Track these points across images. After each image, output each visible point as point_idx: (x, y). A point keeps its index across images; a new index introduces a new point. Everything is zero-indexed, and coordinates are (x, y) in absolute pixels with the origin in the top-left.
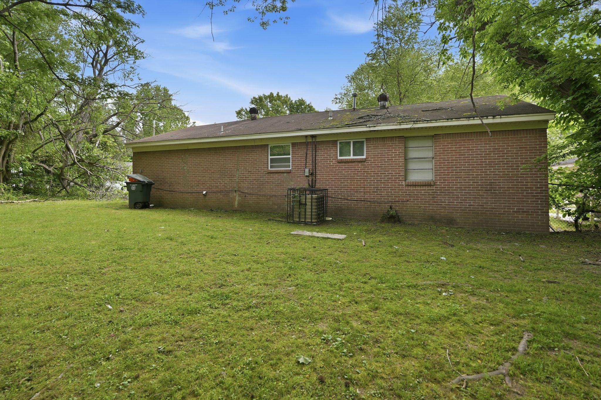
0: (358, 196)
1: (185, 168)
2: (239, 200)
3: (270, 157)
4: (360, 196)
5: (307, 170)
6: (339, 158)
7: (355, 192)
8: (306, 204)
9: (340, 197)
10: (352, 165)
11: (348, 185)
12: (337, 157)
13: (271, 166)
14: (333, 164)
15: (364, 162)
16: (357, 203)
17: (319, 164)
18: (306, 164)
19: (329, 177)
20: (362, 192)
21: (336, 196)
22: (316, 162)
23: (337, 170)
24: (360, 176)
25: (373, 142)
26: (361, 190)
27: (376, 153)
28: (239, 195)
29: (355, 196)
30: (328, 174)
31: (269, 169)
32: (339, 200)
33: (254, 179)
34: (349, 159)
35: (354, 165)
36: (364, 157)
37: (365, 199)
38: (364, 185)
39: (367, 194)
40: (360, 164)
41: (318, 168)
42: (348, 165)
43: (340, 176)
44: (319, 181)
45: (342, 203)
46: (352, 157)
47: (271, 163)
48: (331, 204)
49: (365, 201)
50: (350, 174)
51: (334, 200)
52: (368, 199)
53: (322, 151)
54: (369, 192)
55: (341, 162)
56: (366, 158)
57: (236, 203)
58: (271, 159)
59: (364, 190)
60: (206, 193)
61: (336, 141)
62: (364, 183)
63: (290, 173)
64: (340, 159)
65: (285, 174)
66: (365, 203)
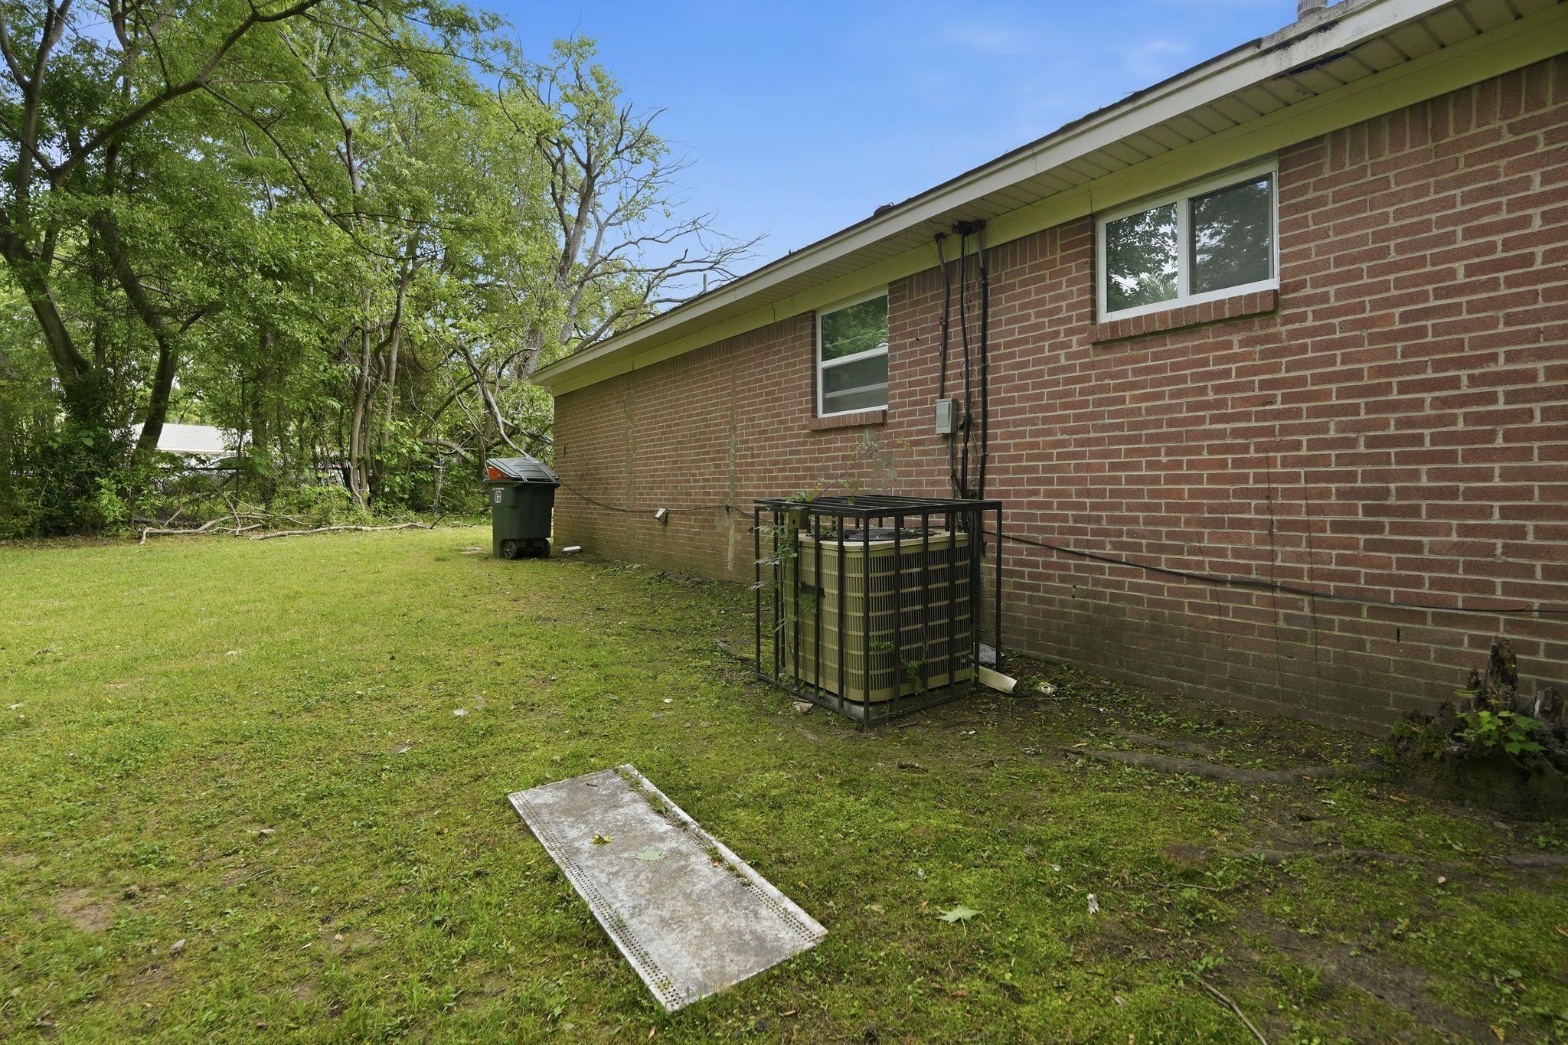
0: (1221, 552)
1: (630, 433)
2: (736, 543)
3: (822, 365)
4: (1237, 553)
5: (943, 407)
6: (1105, 317)
7: (1204, 523)
9: (1109, 551)
10: (1183, 352)
11: (1155, 480)
12: (1094, 315)
13: (825, 401)
14: (1069, 357)
15: (1268, 315)
16: (1215, 595)
17: (1001, 370)
18: (944, 378)
19: (1049, 433)
20: (1249, 524)
21: (1088, 544)
22: (984, 359)
23: (1093, 391)
24: (1235, 418)
25: (1337, 164)
26: (1246, 508)
27: (1363, 241)
28: (738, 523)
29: (1200, 551)
30: (1045, 420)
31: (821, 414)
32: (1101, 570)
33: (776, 463)
34: (1177, 313)
35: (1198, 349)
36: (1272, 284)
37: (1272, 571)
38: (1268, 478)
39: (1287, 542)
40: (1236, 338)
41: (998, 390)
42: (1156, 357)
43: (1105, 428)
44: (1002, 460)
45: (1120, 585)
46: (1182, 300)
47: (826, 390)
48: (1058, 590)
49: (1272, 587)
50: (1170, 409)
51: (1078, 568)
52: (1297, 573)
53: (1015, 297)
54: (1307, 526)
55: (1116, 338)
56: (1285, 288)
57: (730, 555)
58: (826, 371)
59: (1270, 510)
60: (666, 515)
61: (1090, 221)
62: (1268, 462)
63: (883, 425)
64: (1114, 325)
65: (867, 434)
66: (1275, 603)
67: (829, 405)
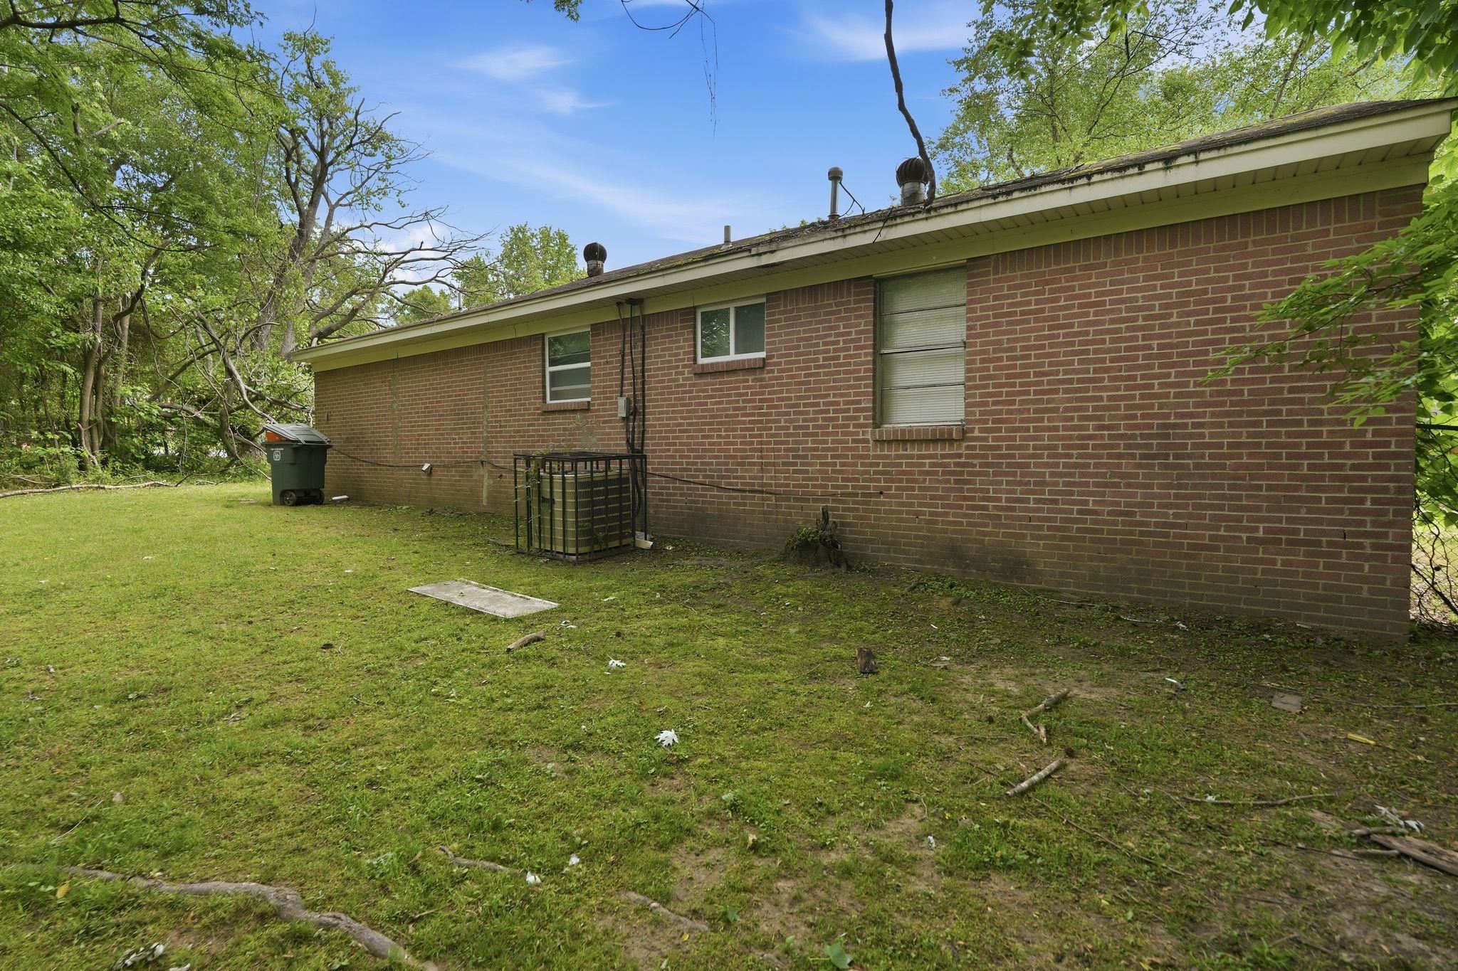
0: (744, 477)
1: (395, 406)
2: (489, 486)
3: (549, 369)
4: (751, 478)
5: (622, 402)
6: (701, 361)
7: (739, 464)
8: (552, 501)
9: (701, 479)
10: (731, 382)
11: (720, 444)
12: (695, 359)
13: (551, 392)
14: (684, 379)
15: (762, 368)
16: (743, 498)
17: (651, 383)
18: (622, 385)
19: (675, 419)
20: (754, 464)
21: (692, 476)
22: (643, 376)
23: (694, 398)
24: (750, 415)
25: (785, 306)
26: (753, 457)
27: (792, 341)
28: (490, 472)
29: (737, 477)
30: (673, 412)
31: (548, 401)
32: (697, 489)
33: (519, 431)
34: (728, 363)
35: (736, 382)
36: (763, 354)
37: (762, 485)
38: (761, 443)
39: (768, 471)
40: (750, 378)
41: (651, 395)
42: (720, 383)
43: (699, 417)
44: (653, 432)
45: (705, 496)
46: (733, 357)
47: (552, 385)
48: (679, 501)
49: (761, 492)
50: (726, 409)
51: (688, 489)
52: (770, 485)
53: (659, 344)
54: (774, 464)
55: (703, 373)
56: (769, 357)
57: (485, 494)
58: (552, 374)
59: (762, 457)
60: (431, 468)
61: (693, 310)
62: (761, 436)
63: (588, 410)
64: (703, 366)
65: (578, 416)
66: (763, 499)
67: (555, 395)
